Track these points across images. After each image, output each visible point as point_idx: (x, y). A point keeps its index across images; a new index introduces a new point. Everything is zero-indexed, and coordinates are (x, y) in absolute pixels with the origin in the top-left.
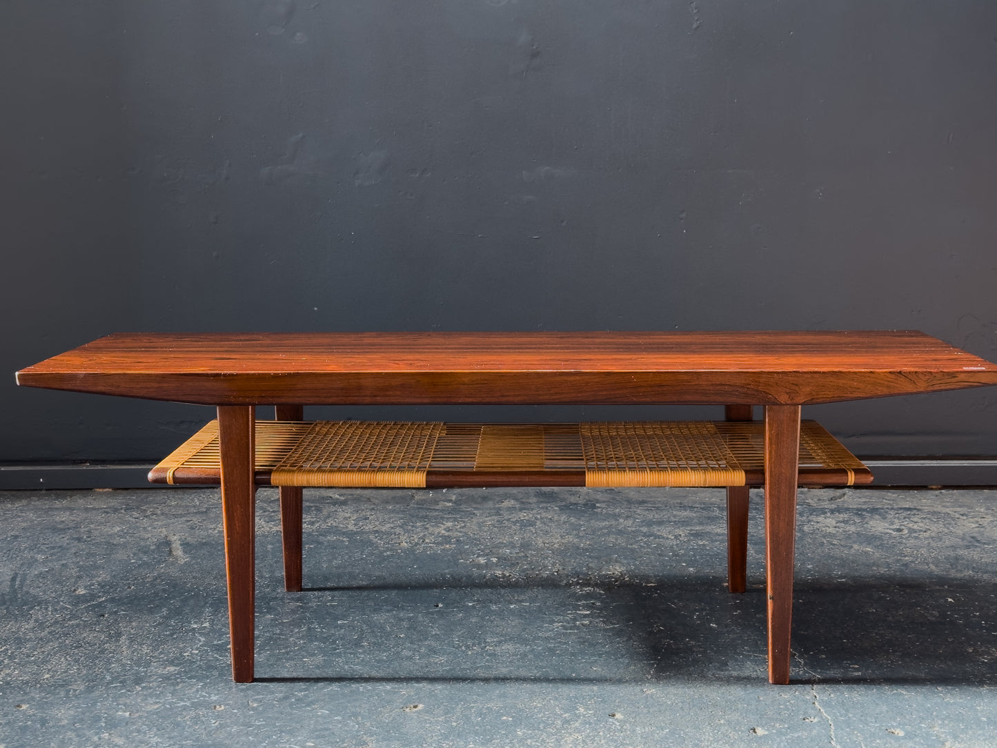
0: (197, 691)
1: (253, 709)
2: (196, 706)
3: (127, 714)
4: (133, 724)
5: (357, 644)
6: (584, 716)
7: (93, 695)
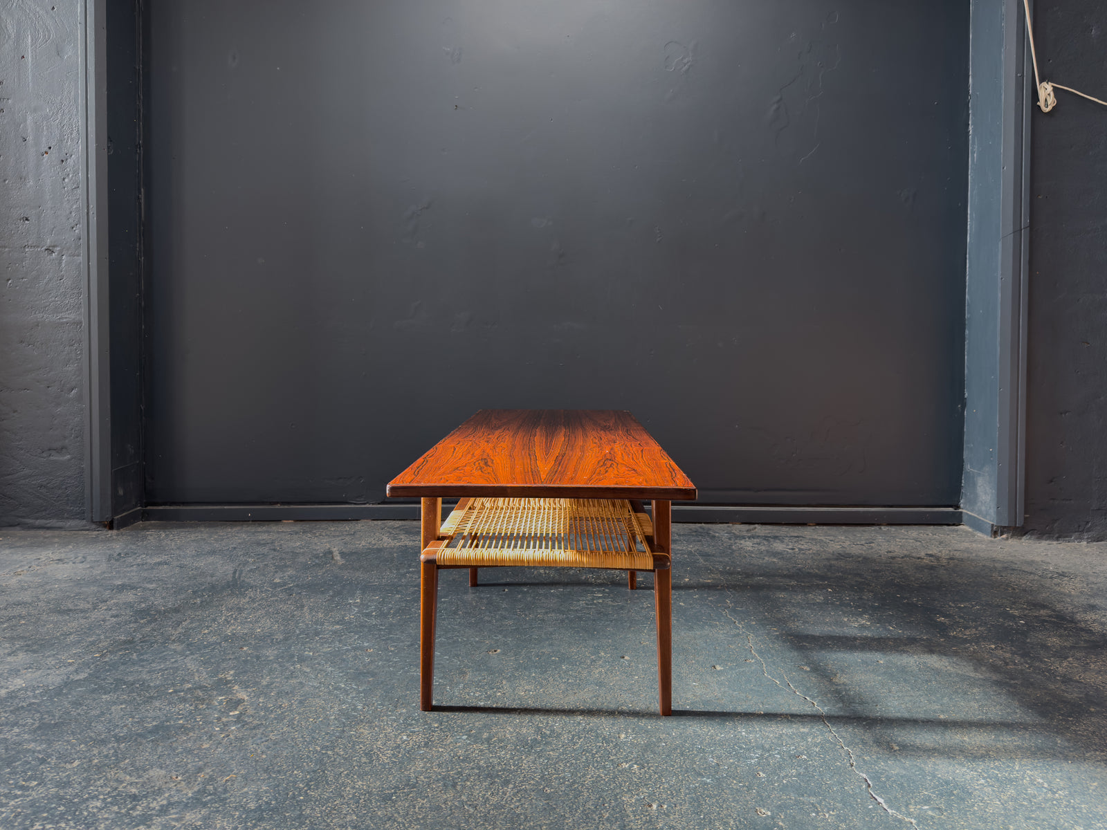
0: (355, 640)
1: (391, 651)
2: (355, 649)
3: (311, 654)
4: (316, 659)
7: (289, 642)
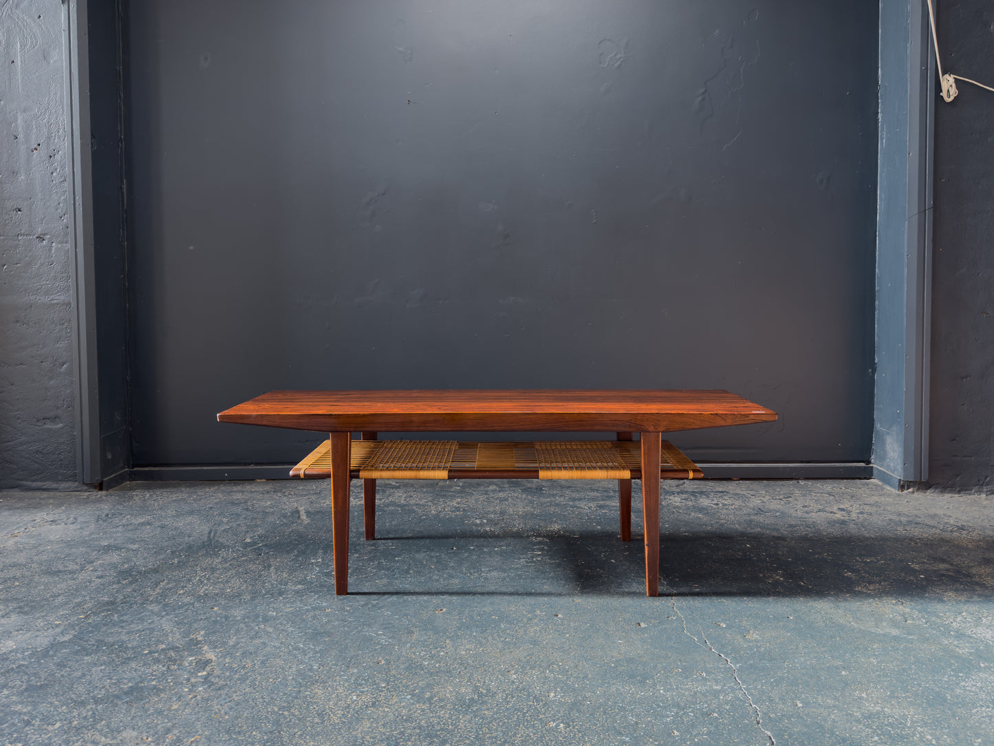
0: (315, 600)
1: (347, 611)
2: (314, 609)
3: (275, 614)
4: (278, 619)
5: (407, 572)
6: (540, 616)
7: (255, 602)
